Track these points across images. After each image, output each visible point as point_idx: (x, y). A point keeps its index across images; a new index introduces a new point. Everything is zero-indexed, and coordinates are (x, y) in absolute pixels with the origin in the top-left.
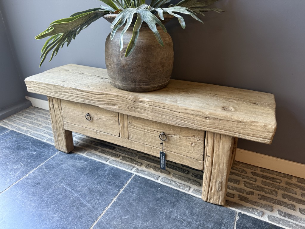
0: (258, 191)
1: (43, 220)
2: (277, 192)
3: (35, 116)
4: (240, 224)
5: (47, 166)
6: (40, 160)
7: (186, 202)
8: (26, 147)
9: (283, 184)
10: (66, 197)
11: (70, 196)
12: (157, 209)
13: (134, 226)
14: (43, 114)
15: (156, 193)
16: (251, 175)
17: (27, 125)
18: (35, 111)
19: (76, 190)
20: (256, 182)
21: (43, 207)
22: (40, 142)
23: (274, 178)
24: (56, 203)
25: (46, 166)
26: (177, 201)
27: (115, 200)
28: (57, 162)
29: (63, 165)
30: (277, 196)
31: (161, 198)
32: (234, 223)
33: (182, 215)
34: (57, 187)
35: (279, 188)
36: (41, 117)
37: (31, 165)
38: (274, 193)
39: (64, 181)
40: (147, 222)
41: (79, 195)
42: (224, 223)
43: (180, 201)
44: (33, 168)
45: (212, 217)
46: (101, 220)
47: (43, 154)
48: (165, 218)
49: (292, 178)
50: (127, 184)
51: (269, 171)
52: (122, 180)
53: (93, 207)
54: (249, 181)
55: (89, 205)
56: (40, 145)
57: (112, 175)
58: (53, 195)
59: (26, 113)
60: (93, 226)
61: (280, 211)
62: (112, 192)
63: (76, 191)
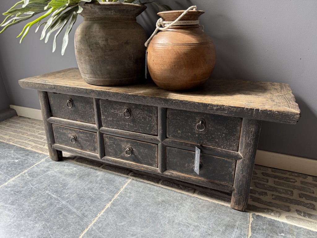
0: (271, 191)
1: (22, 231)
2: (292, 192)
3: (20, 125)
4: (255, 226)
5: (31, 173)
6: (23, 168)
7: (191, 205)
8: (8, 155)
9: (298, 184)
10: (51, 204)
11: (55, 203)
12: (158, 213)
13: (131, 233)
14: (29, 123)
15: (156, 197)
16: (262, 176)
17: (10, 134)
18: (20, 120)
19: (64, 197)
20: (268, 182)
21: (22, 216)
22: (24, 150)
23: (287, 178)
24: (39, 212)
25: (29, 174)
26: (181, 204)
27: (108, 205)
28: (42, 169)
29: (49, 172)
30: (293, 196)
31: (163, 202)
32: (249, 226)
33: (187, 219)
34: (41, 195)
35: (294, 188)
36: (26, 126)
37: (11, 173)
38: (290, 193)
39: (50, 188)
40: (147, 227)
41: (66, 202)
42: (237, 225)
43: (184, 204)
44: (14, 176)
45: (223, 219)
46: (92, 228)
47: (26, 161)
48: (167, 223)
49: (307, 177)
50: (123, 189)
51: (281, 171)
52: (116, 184)
53: (83, 214)
54: (260, 182)
55: (78, 213)
56: (23, 153)
57: (106, 180)
58: (35, 203)
59: (9, 123)
60: (83, 235)
61: (299, 211)
62: (106, 197)
63: (63, 199)
